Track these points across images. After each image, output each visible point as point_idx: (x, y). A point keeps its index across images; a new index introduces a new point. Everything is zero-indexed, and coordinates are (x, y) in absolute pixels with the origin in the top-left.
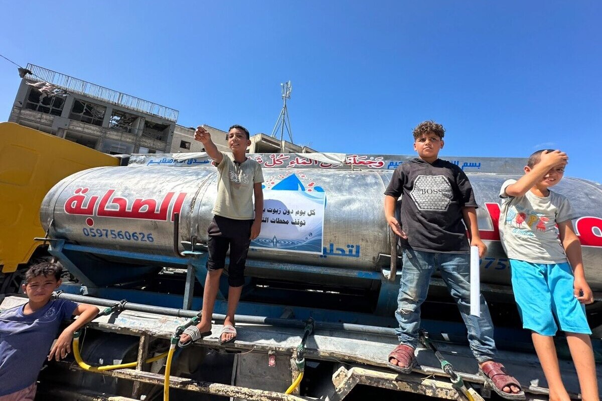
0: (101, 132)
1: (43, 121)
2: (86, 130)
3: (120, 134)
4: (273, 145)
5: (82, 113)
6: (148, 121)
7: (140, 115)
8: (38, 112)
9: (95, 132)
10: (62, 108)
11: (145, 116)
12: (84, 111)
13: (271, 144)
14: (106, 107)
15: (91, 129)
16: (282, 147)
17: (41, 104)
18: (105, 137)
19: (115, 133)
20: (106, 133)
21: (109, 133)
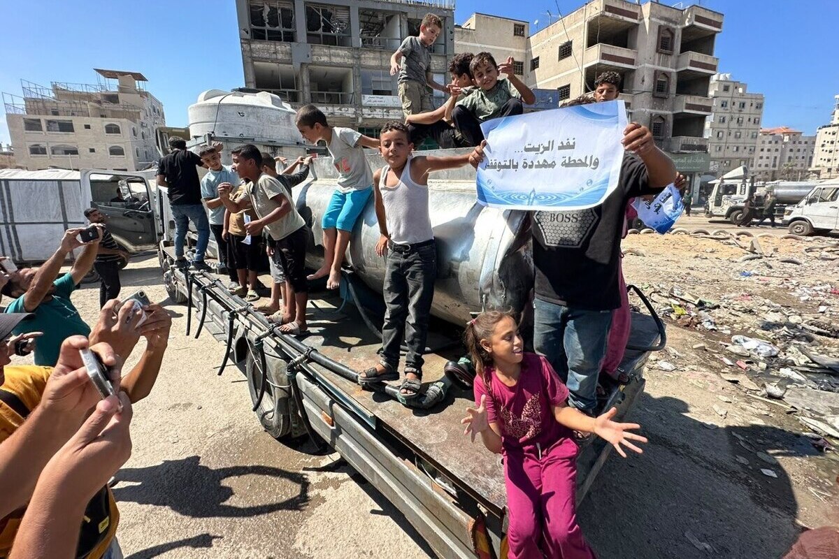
0: (353, 57)
1: (280, 56)
2: (335, 60)
3: (378, 55)
4: (626, 19)
5: (321, 29)
6: (411, 19)
7: (397, 9)
8: (269, 42)
9: (346, 60)
10: (295, 27)
11: (405, 9)
12: (322, 24)
13: (621, 17)
14: (349, 7)
15: (338, 56)
16: (642, 19)
17: (268, 27)
18: (361, 66)
19: (372, 55)
20: (359, 58)
21: (363, 56)
